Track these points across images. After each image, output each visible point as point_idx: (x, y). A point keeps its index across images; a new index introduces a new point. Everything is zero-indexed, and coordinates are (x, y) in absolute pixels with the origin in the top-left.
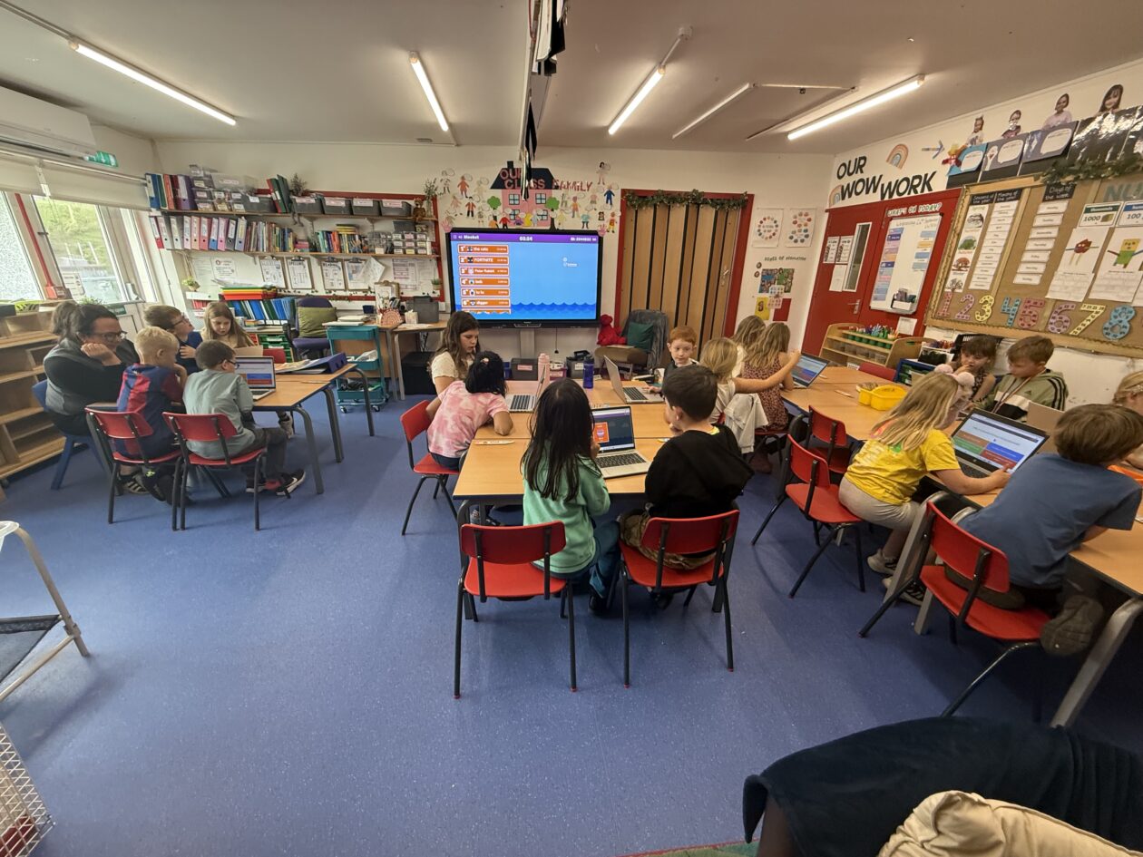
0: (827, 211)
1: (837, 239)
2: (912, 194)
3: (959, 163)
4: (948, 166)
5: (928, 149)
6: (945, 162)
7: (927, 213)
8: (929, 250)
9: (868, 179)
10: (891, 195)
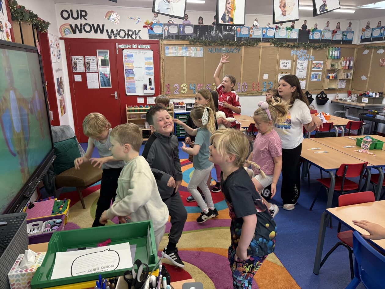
0: (61, 39)
1: (82, 57)
2: (130, 38)
3: (152, 29)
4: (146, 29)
5: (132, 18)
6: (144, 27)
7: (144, 49)
8: (152, 66)
9: (93, 25)
10: (116, 36)
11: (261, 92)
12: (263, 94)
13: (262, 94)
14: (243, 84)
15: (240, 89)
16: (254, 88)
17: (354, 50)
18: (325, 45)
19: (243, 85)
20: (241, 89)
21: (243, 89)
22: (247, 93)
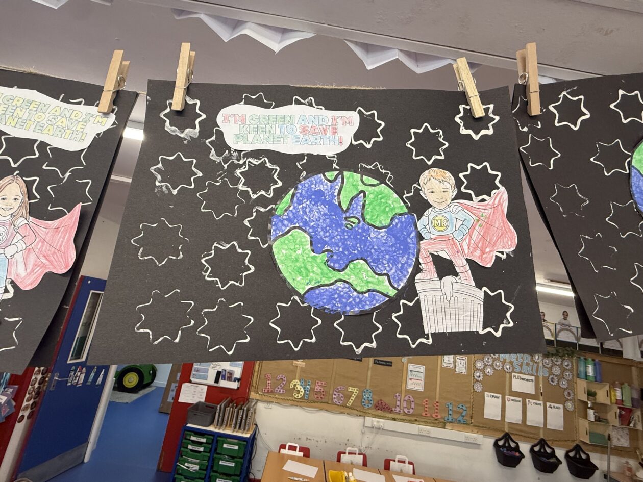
11: (443, 420)
12: (446, 427)
13: (445, 425)
14: (407, 398)
15: (399, 406)
16: (426, 411)
17: (631, 369)
18: (566, 352)
19: (406, 400)
20: (402, 407)
21: (405, 408)
22: (415, 418)
